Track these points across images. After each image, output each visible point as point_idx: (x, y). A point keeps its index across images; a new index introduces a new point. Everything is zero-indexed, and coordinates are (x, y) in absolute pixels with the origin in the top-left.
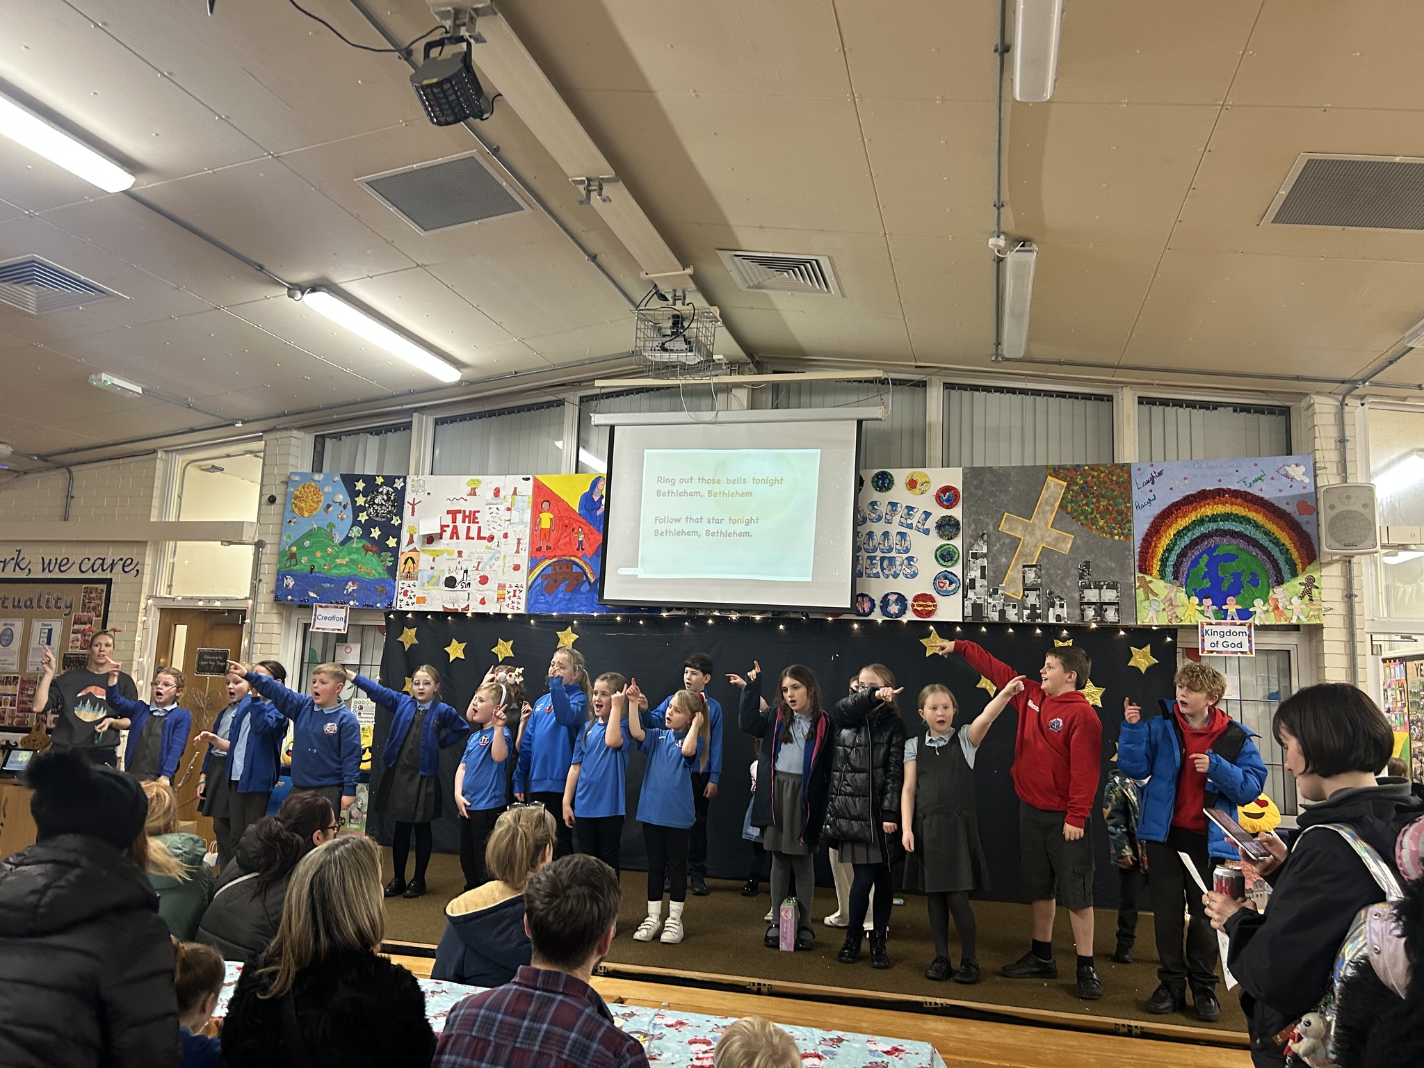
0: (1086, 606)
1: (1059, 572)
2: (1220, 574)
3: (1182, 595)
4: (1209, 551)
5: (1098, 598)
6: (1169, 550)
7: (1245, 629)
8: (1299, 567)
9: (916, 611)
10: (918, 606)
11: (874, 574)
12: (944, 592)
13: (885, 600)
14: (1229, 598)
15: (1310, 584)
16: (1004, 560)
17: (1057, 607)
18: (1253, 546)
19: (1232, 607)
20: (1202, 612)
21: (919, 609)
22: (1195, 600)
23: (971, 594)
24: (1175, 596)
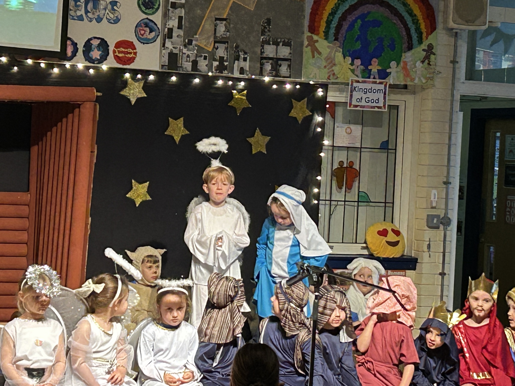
0: (264, 61)
1: (245, 27)
2: (369, 37)
3: (339, 56)
4: (363, 17)
5: (275, 54)
6: (333, 13)
7: (382, 87)
8: (424, 35)
9: (118, 59)
10: (119, 52)
11: (78, 17)
12: (142, 39)
13: (88, 46)
14: (374, 60)
15: (430, 50)
16: (199, 11)
17: (241, 60)
18: (395, 15)
19: (375, 68)
20: (353, 71)
21: (120, 55)
22: (349, 60)
23: (168, 44)
24: (335, 56)
